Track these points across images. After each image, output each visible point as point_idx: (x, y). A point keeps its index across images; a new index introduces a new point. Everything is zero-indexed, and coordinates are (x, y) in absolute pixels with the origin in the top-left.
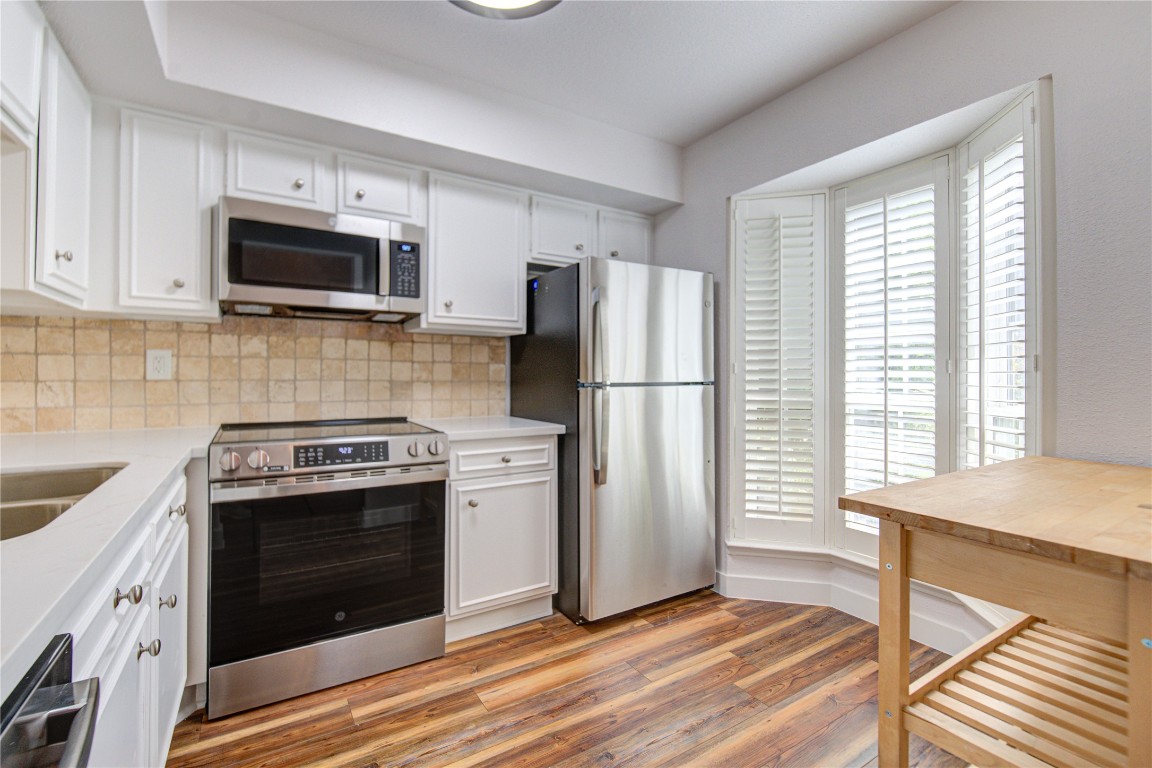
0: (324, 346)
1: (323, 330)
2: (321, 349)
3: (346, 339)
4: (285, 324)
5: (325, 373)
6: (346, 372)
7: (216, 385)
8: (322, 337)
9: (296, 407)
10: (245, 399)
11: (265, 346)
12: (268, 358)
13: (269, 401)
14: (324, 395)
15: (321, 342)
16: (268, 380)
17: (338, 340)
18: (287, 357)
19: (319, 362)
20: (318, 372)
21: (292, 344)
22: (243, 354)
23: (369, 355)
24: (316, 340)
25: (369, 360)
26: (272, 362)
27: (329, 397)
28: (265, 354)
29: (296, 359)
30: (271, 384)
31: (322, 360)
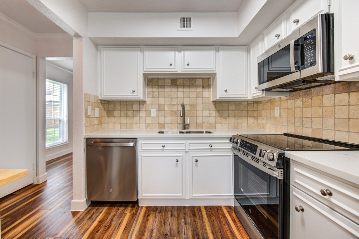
0: (323, 99)
1: (323, 91)
2: (322, 102)
3: (335, 94)
4: (308, 92)
5: (324, 114)
6: (335, 113)
7: (289, 119)
8: (322, 95)
9: (313, 130)
10: (296, 125)
11: (301, 103)
12: (302, 108)
13: (303, 127)
14: (324, 126)
15: (322, 98)
16: (303, 117)
17: (330, 95)
18: (309, 107)
19: (321, 108)
20: (321, 114)
21: (310, 100)
22: (295, 106)
23: (349, 102)
24: (320, 97)
25: (349, 105)
26: (304, 109)
27: (326, 127)
28: (301, 106)
29: (312, 107)
30: (304, 119)
31: (322, 107)
